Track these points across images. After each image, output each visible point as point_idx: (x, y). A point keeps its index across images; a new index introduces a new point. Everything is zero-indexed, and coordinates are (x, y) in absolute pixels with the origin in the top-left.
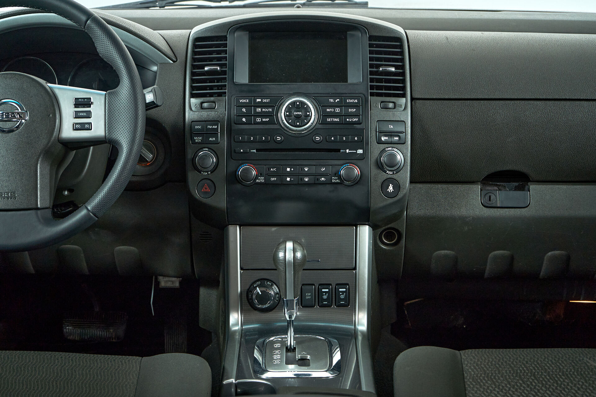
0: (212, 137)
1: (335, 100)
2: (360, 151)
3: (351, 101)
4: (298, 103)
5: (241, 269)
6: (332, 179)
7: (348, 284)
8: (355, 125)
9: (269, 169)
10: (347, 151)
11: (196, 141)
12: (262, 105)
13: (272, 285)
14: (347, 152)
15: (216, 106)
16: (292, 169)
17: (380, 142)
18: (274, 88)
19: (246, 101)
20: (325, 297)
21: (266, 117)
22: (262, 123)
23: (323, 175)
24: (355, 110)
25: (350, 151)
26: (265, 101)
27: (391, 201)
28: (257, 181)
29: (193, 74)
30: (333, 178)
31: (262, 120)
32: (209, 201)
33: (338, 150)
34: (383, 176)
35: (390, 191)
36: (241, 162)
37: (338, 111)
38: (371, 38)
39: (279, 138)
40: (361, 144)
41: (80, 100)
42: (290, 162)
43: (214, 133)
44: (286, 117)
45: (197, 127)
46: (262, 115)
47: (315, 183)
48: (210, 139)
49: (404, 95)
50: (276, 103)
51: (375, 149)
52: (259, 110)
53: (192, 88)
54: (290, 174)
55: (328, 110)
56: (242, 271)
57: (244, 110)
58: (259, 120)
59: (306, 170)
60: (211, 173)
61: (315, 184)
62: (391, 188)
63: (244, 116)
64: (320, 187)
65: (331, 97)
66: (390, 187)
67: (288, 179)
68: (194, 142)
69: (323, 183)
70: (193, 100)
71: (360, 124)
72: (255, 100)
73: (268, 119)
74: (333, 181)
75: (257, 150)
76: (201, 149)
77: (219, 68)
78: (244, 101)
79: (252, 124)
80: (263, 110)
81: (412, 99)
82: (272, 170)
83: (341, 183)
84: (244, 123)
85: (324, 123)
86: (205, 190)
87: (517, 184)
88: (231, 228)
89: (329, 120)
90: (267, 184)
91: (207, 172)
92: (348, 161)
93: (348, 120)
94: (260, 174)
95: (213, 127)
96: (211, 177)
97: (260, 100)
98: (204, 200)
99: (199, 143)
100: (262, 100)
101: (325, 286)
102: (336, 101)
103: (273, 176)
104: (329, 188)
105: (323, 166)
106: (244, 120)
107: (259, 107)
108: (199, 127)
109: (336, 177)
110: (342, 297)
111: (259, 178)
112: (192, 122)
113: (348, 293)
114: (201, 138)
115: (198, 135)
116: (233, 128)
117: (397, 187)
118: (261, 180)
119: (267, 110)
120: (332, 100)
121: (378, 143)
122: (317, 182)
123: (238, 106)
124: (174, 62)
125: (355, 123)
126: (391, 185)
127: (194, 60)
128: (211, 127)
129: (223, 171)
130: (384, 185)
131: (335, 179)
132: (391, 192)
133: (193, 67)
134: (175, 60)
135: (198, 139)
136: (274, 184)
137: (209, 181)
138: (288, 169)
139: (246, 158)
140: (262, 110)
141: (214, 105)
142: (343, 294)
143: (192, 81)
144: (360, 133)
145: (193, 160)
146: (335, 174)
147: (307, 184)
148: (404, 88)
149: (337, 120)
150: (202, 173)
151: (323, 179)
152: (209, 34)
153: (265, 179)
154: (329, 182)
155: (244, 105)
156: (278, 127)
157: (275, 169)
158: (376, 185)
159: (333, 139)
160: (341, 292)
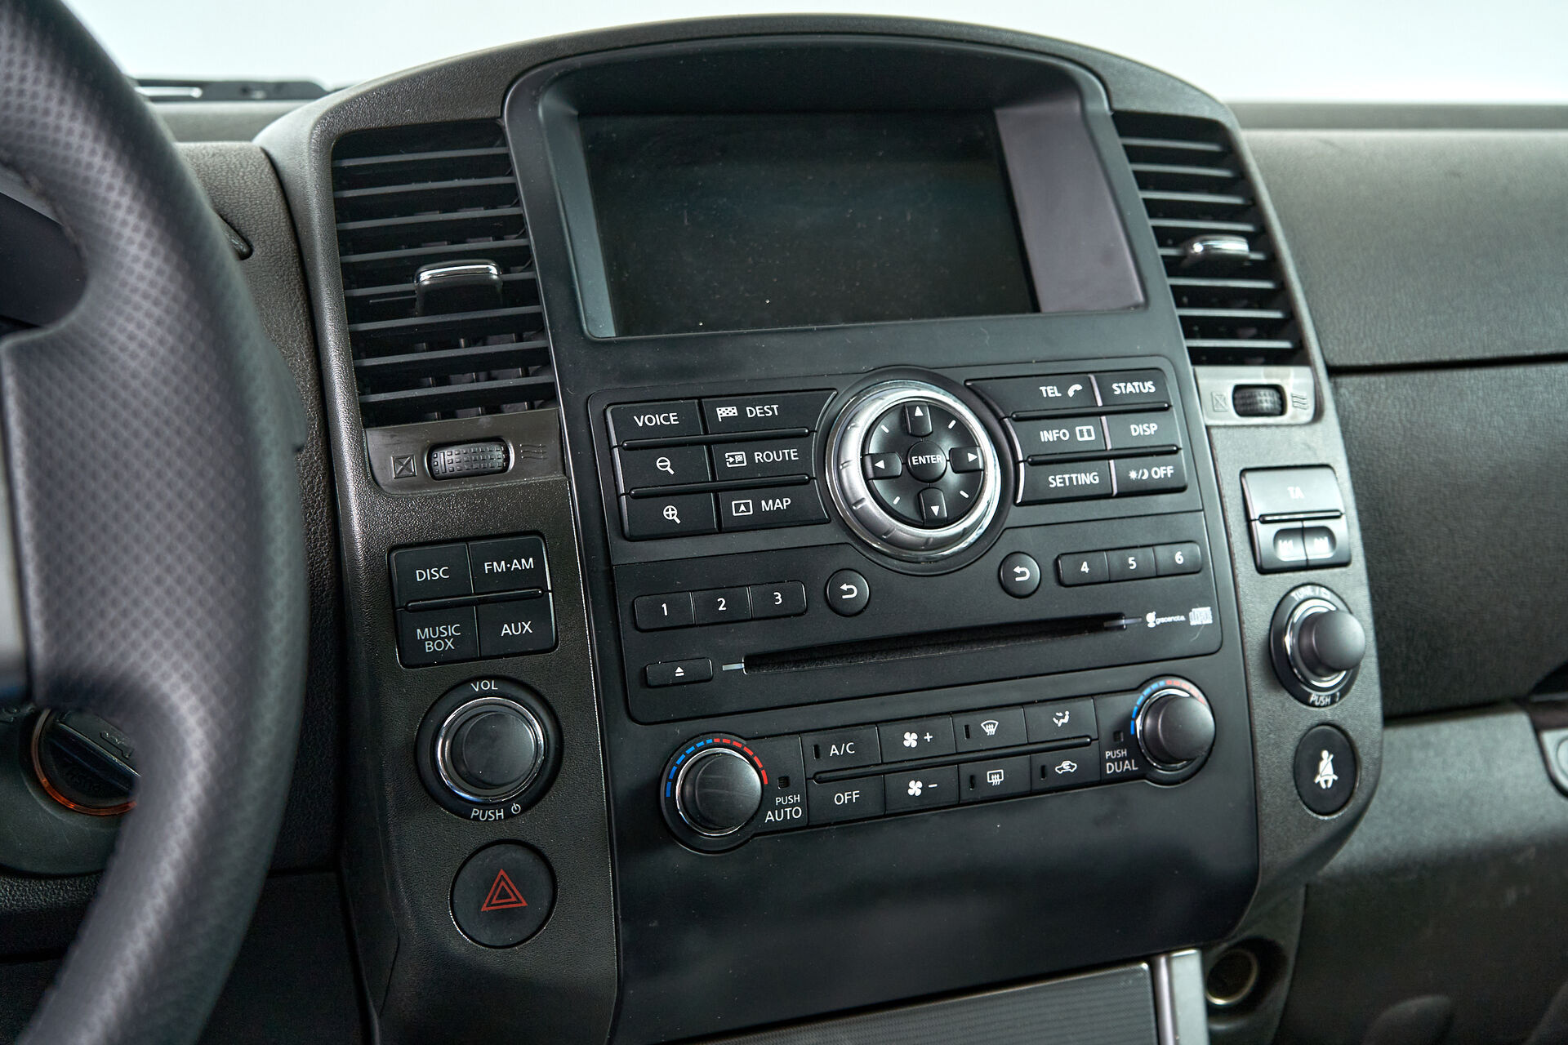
0: (514, 620)
1: (1063, 389)
2: (1201, 616)
3: (1130, 388)
4: (918, 413)
6: (1102, 761)
8: (1164, 498)
9: (819, 751)
10: (1151, 619)
11: (429, 647)
12: (746, 435)
14: (1151, 625)
15: (507, 459)
16: (928, 737)
17: (1267, 563)
19: (667, 419)
21: (772, 490)
22: (762, 522)
23: (1064, 746)
24: (1153, 427)
25: (1163, 620)
26: (755, 411)
27: (1330, 826)
28: (769, 816)
29: (355, 311)
30: (1108, 754)
31: (757, 506)
33: (1115, 622)
35: (1326, 782)
36: (679, 730)
37: (1086, 438)
39: (850, 593)
40: (1202, 581)
42: (909, 706)
43: (521, 595)
44: (877, 484)
45: (427, 575)
46: (756, 482)
47: (1034, 791)
48: (506, 630)
49: (1296, 356)
50: (809, 421)
52: (737, 458)
53: (364, 381)
54: (917, 764)
55: (1046, 436)
57: (664, 464)
58: (741, 508)
59: (990, 730)
60: (524, 810)
61: (1031, 793)
62: (1326, 774)
63: (669, 496)
64: (1054, 802)
65: (1045, 377)
66: (1322, 765)
67: (915, 788)
68: (415, 657)
69: (1069, 785)
70: (376, 439)
71: (1182, 489)
72: (706, 417)
73: (787, 501)
74: (1111, 769)
75: (753, 661)
76: (458, 688)
77: (494, 270)
78: (658, 420)
79: (711, 532)
80: (758, 457)
81: (1331, 369)
82: (834, 750)
83: (1145, 775)
84: (670, 533)
85: (1037, 495)
86: (498, 904)
89: (1055, 481)
90: (811, 827)
91: (505, 804)
92: (1157, 668)
93: (1132, 475)
94: (778, 782)
95: (515, 564)
96: (529, 827)
97: (732, 411)
98: (493, 960)
99: (445, 659)
100: (741, 411)
102: (1071, 393)
103: (844, 783)
104: (1092, 803)
105: (1062, 701)
106: (671, 513)
107: (733, 443)
108: (439, 574)
109: (1121, 747)
111: (778, 800)
112: (392, 549)
114: (452, 630)
115: (435, 613)
116: (616, 561)
117: (1347, 759)
118: (790, 808)
119: (773, 456)
120: (1050, 391)
121: (1262, 572)
122: (1039, 784)
123: (629, 448)
125: (1164, 487)
126: (1325, 754)
127: (347, 242)
128: (500, 567)
131: (1117, 760)
132: (1330, 785)
133: (351, 276)
134: (241, 251)
135: (438, 638)
136: (849, 822)
137: (517, 856)
138: (910, 740)
139: (704, 708)
140: (750, 458)
141: (498, 454)
144: (1190, 529)
145: (418, 751)
146: (1116, 734)
147: (999, 797)
148: (1294, 328)
149: (1090, 478)
150: (475, 812)
151: (1066, 765)
152: (410, 116)
153: (806, 804)
154: (1093, 779)
155: (660, 443)
156: (840, 537)
157: (847, 747)
158: (1276, 760)
159: (1085, 568)
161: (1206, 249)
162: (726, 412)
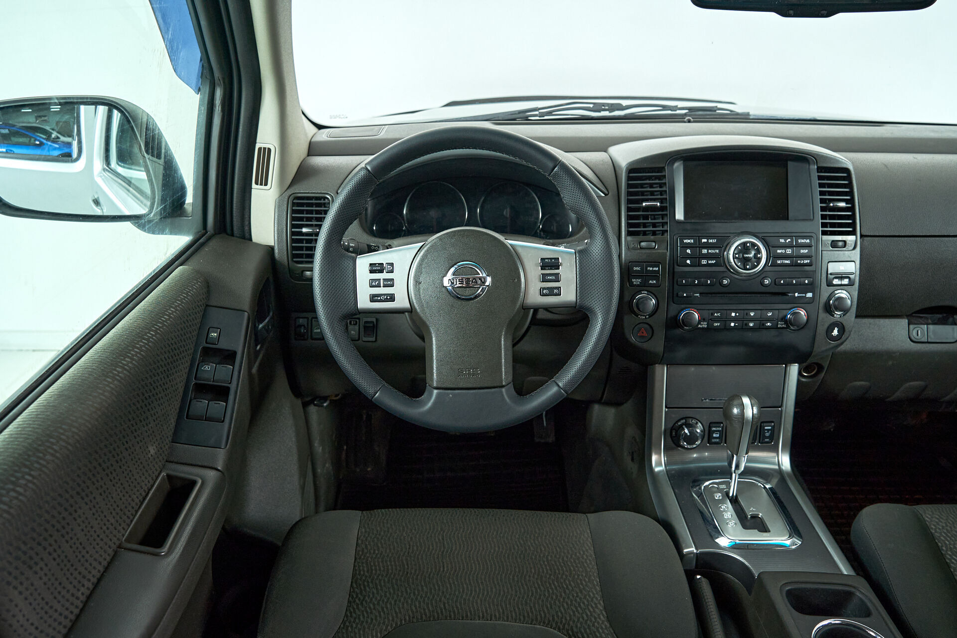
0: (652, 280)
1: (785, 240)
2: (810, 295)
3: (803, 241)
4: (748, 245)
5: (666, 407)
6: (778, 324)
7: (773, 422)
8: (806, 267)
9: (712, 314)
10: (796, 295)
11: (634, 283)
12: (708, 246)
13: (697, 423)
14: (796, 296)
15: (656, 246)
16: (737, 314)
17: (830, 284)
18: (720, 227)
19: (691, 241)
21: (712, 259)
22: (708, 265)
23: (769, 320)
24: (807, 251)
25: (799, 295)
26: (711, 241)
27: (834, 344)
28: (699, 326)
29: (629, 209)
30: (779, 323)
31: (708, 262)
32: (645, 346)
33: (787, 294)
34: (831, 320)
36: (683, 306)
37: (789, 252)
38: (820, 169)
39: (725, 282)
40: (811, 287)
41: (546, 260)
42: (734, 307)
43: (655, 275)
44: (735, 260)
45: (636, 269)
46: (708, 257)
47: (761, 327)
48: (650, 282)
49: (853, 233)
50: (723, 244)
51: (825, 292)
52: (705, 251)
53: (629, 225)
54: (734, 319)
55: (779, 251)
56: (667, 410)
57: (689, 251)
58: (704, 262)
59: (752, 314)
60: (649, 318)
61: (760, 329)
62: (835, 332)
63: (688, 258)
64: (764, 331)
65: (782, 237)
66: (835, 330)
67: (732, 324)
68: (632, 285)
69: (769, 328)
70: (629, 238)
71: (811, 266)
72: (700, 241)
73: (714, 261)
74: (779, 326)
75: (700, 294)
76: (639, 292)
77: (658, 204)
78: (689, 241)
79: (697, 266)
80: (710, 251)
81: (862, 236)
82: (716, 314)
83: (788, 327)
84: (688, 265)
85: (774, 265)
86: (641, 334)
87: (940, 316)
88: (658, 367)
89: (779, 262)
90: (710, 329)
91: (645, 316)
92: (795, 305)
93: (799, 262)
94: (702, 319)
95: (654, 269)
96: (649, 321)
98: (640, 344)
99: (638, 286)
100: (708, 241)
102: (787, 241)
103: (717, 321)
104: (773, 332)
105: (770, 310)
106: (688, 262)
107: (705, 248)
108: (638, 269)
109: (783, 321)
110: (767, 434)
111: (702, 323)
112: (630, 262)
113: (772, 430)
114: (639, 280)
115: (637, 277)
116: (676, 270)
117: (842, 330)
118: (704, 325)
119: (713, 251)
120: (782, 241)
121: (829, 286)
122: (762, 327)
123: (682, 247)
124: (606, 195)
125: (806, 265)
126: (836, 328)
127: (629, 194)
128: (651, 269)
129: (662, 316)
130: (830, 329)
131: (782, 324)
132: (836, 335)
133: (629, 202)
134: (606, 192)
135: (637, 281)
136: (717, 329)
137: (646, 326)
138: (733, 314)
139: (689, 302)
140: (708, 251)
141: (654, 244)
142: (768, 432)
143: (629, 217)
144: (811, 275)
145: (630, 302)
146: (782, 319)
147: (751, 328)
148: (853, 225)
149: (788, 262)
150: (639, 316)
151: (769, 324)
152: (645, 165)
153: (708, 324)
154: (775, 328)
155: (688, 246)
156: (725, 270)
157: (719, 314)
158: (821, 329)
159: (782, 282)
160: (767, 430)
161: (833, 205)
162: (704, 240)
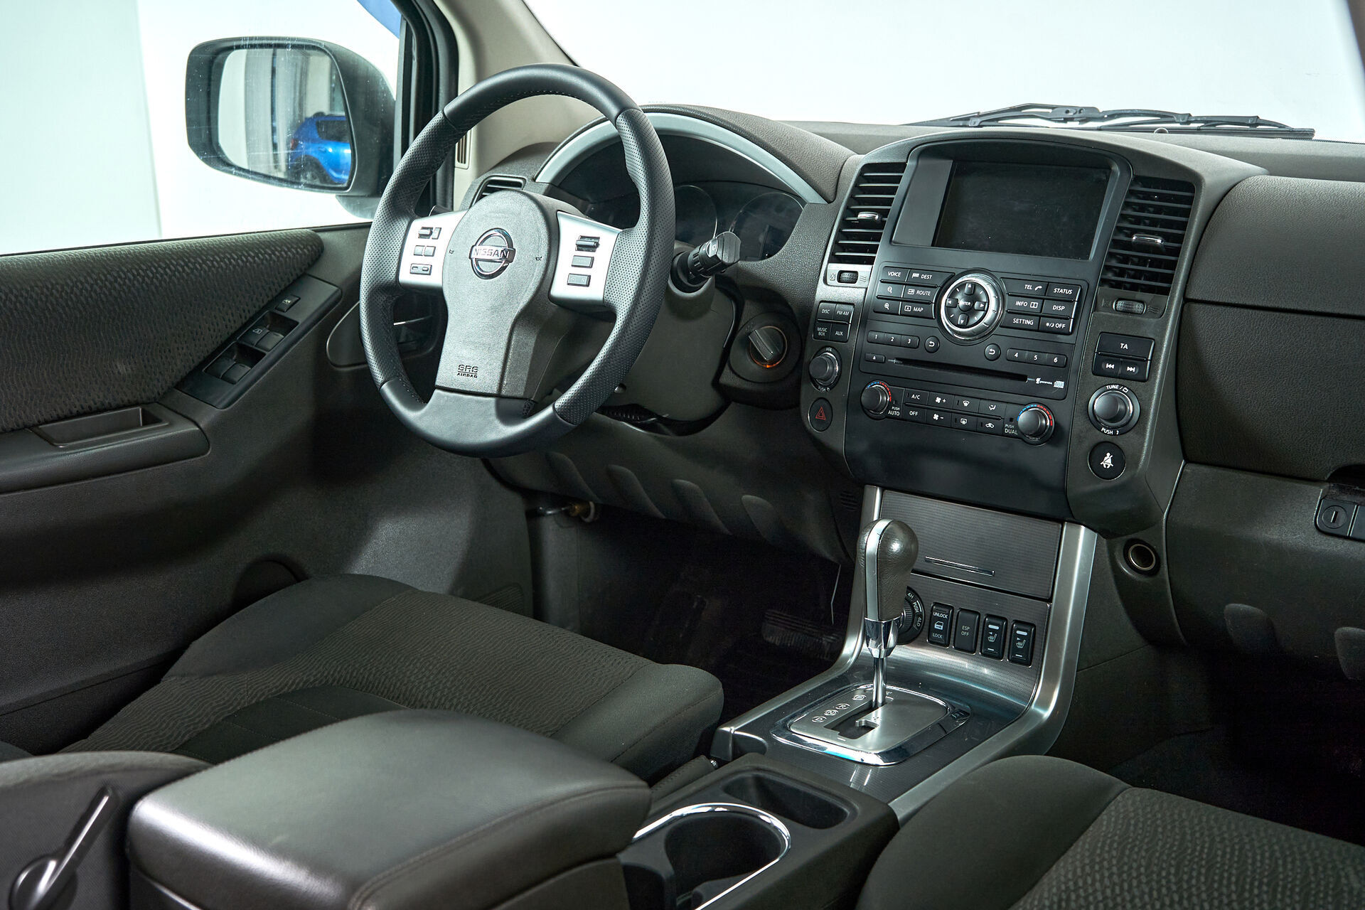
0: (839, 331)
1: (1034, 287)
2: (1059, 384)
3: (1061, 291)
4: (970, 286)
6: (1004, 428)
7: (1033, 625)
8: (1059, 336)
9: (909, 395)
10: (1038, 380)
11: (820, 334)
12: (918, 284)
13: (914, 599)
14: (1037, 383)
15: (857, 279)
16: (944, 401)
17: (1097, 372)
19: (897, 274)
20: (991, 639)
21: (919, 304)
22: (912, 314)
23: (991, 418)
24: (1063, 308)
25: (1043, 382)
26: (924, 277)
27: (1104, 484)
28: (889, 412)
30: (1006, 425)
31: (912, 309)
32: (824, 437)
33: (1023, 378)
34: (1094, 437)
35: (1107, 466)
36: (871, 377)
37: (1034, 307)
38: (1136, 180)
39: (932, 344)
40: (1064, 371)
42: (943, 388)
43: (843, 323)
45: (824, 311)
46: (914, 301)
48: (837, 333)
49: (1168, 291)
50: (939, 283)
51: (1088, 385)
52: (912, 291)
53: (837, 247)
54: (939, 409)
55: (1019, 303)
57: (890, 289)
58: (908, 308)
59: (966, 404)
60: (830, 390)
61: (976, 431)
62: (1108, 461)
63: (887, 300)
64: (985, 438)
65: (1029, 281)
66: (1106, 458)
67: (936, 417)
68: (817, 336)
69: (990, 432)
70: (831, 266)
71: (1069, 334)
72: (909, 276)
73: (922, 309)
74: (1007, 431)
76: (824, 348)
77: (877, 217)
78: (895, 274)
79: (898, 315)
80: (918, 292)
81: (1186, 300)
82: (913, 396)
83: (1018, 437)
84: (886, 312)
85: (1007, 324)
86: (819, 417)
88: (868, 490)
89: (1016, 321)
90: (903, 419)
91: (825, 387)
92: (1036, 399)
93: (1048, 324)
94: (895, 402)
95: (845, 313)
96: (829, 396)
97: (917, 275)
98: (817, 434)
99: (822, 338)
100: (920, 276)
101: (994, 621)
102: (1036, 289)
103: (914, 408)
104: (998, 440)
105: (994, 401)
106: (887, 306)
107: (913, 286)
108: (827, 312)
109: (1012, 424)
110: (1021, 645)
111: (893, 408)
112: (823, 302)
113: (1031, 641)
114: (825, 330)
115: (823, 324)
116: (869, 318)
117: (1121, 461)
118: (896, 412)
119: (923, 293)
120: (1029, 287)
121: (1094, 374)
122: (979, 429)
123: (883, 282)
124: (828, 202)
125: (1059, 332)
126: (1108, 454)
127: (853, 201)
128: (841, 313)
129: (845, 388)
130: (1096, 453)
131: (1010, 429)
132: (1108, 467)
133: (850, 213)
134: (831, 200)
135: (822, 331)
136: (913, 422)
137: (826, 403)
138: (939, 400)
139: (879, 372)
140: (916, 292)
141: (856, 277)
142: (1021, 641)
143: (840, 235)
144: (1066, 350)
146: (1011, 419)
147: (963, 428)
148: (1171, 278)
149: (1030, 322)
150: (819, 387)
151: (990, 425)
152: (884, 160)
153: (901, 412)
154: (999, 432)
155: (892, 281)
156: (937, 325)
157: (918, 397)
158: (1080, 450)
159: (1016, 355)
160: (1020, 636)
161: (1139, 239)
